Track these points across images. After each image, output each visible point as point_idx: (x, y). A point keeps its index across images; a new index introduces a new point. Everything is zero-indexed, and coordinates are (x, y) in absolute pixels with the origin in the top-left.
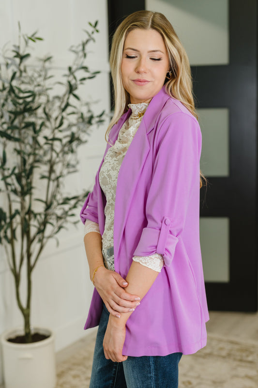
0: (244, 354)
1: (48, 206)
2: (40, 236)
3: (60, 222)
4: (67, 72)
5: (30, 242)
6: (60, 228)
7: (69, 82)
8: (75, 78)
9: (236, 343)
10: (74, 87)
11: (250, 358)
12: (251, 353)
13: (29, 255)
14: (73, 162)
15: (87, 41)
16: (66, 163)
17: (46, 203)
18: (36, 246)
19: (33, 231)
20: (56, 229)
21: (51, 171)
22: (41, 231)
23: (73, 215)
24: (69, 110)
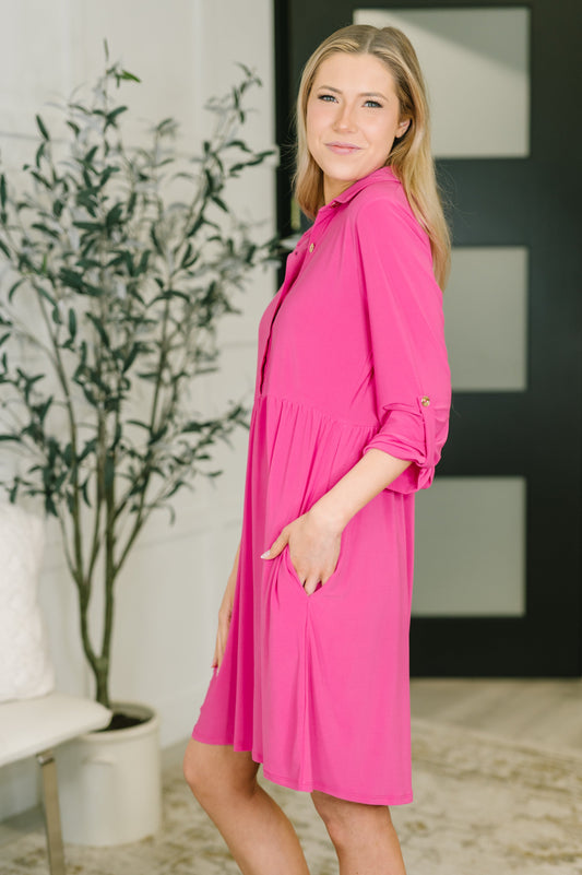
0: (548, 775)
1: (156, 436)
2: (136, 499)
3: (176, 475)
4: (200, 152)
5: (114, 514)
6: (178, 484)
7: (207, 172)
8: (220, 163)
9: (534, 753)
10: (216, 185)
11: (561, 784)
12: (565, 773)
13: (111, 543)
14: (207, 349)
15: (244, 87)
16: (193, 349)
17: (150, 429)
18: (126, 522)
19: (122, 487)
20: (170, 487)
21: (163, 364)
22: (139, 488)
23: (205, 457)
24: (206, 231)
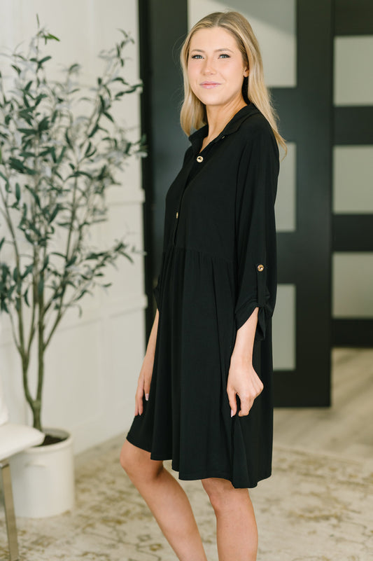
0: (312, 467)
1: (70, 262)
2: (58, 301)
3: (82, 286)
4: (95, 85)
5: (43, 310)
6: (84, 292)
7: (101, 97)
8: (108, 91)
9: (303, 454)
10: (107, 105)
11: (320, 472)
12: (321, 466)
13: (41, 329)
14: (100, 207)
15: (123, 44)
16: (92, 208)
17: (66, 257)
18: (51, 316)
19: (48, 294)
20: (78, 294)
21: (73, 217)
22: (58, 295)
23: (100, 275)
24: (100, 135)
